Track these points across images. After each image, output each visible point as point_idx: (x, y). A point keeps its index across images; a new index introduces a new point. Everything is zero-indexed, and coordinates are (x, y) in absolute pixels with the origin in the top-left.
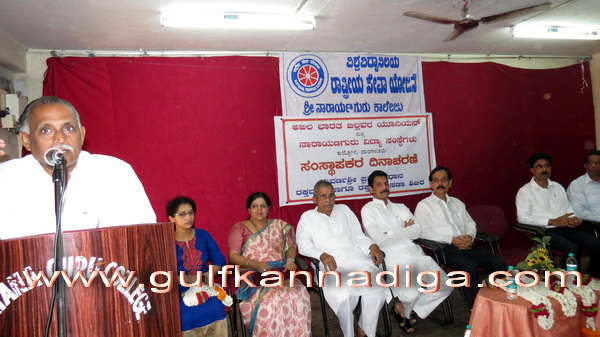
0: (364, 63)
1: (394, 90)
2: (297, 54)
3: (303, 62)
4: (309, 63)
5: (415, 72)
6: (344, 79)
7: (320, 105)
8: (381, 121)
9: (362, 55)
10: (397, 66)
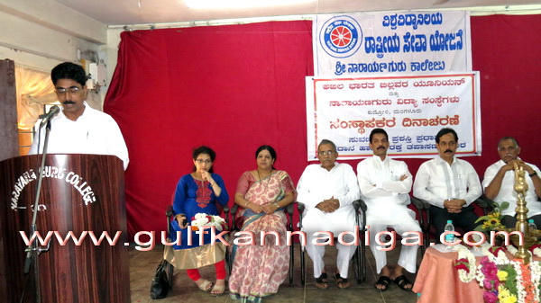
0: (402, 21)
1: (435, 48)
2: (330, 16)
3: (336, 24)
4: (342, 24)
5: (461, 27)
6: (379, 38)
7: (352, 65)
8: (418, 80)
9: (399, 13)
10: (440, 22)
